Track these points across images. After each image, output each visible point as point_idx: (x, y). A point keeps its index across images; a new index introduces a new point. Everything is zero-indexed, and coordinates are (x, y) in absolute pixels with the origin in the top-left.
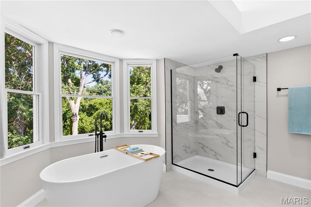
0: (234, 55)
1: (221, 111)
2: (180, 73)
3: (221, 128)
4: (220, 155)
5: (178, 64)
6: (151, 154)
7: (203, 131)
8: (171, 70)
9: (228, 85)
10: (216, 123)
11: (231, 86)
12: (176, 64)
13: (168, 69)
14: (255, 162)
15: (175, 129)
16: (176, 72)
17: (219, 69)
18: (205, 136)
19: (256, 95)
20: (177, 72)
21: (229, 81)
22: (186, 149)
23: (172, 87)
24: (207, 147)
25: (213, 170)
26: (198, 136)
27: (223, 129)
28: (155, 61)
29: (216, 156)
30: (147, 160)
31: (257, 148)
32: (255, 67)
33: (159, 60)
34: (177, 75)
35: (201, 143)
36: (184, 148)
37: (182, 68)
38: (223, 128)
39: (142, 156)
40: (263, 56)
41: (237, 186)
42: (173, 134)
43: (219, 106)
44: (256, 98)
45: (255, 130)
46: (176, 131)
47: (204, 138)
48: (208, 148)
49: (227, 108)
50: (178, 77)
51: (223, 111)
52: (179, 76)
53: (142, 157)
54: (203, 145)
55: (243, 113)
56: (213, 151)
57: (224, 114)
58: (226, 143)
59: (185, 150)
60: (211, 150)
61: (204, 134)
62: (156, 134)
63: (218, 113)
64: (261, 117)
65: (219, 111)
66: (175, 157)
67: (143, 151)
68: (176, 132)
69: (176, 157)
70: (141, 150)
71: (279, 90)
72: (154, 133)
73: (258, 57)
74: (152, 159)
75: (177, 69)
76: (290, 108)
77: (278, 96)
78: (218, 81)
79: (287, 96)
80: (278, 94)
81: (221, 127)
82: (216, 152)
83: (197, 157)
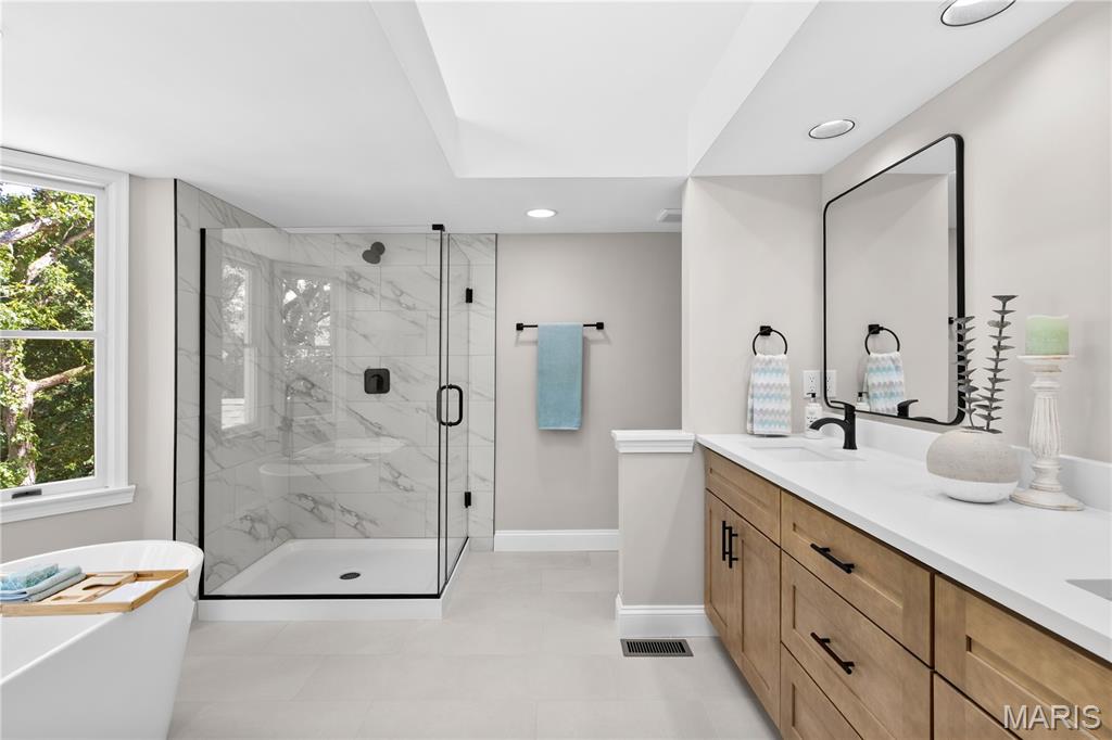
0: (436, 227)
1: (378, 382)
2: (238, 249)
3: (378, 435)
4: (373, 522)
5: (233, 214)
6: (139, 576)
7: (316, 450)
8: (203, 232)
9: (400, 304)
10: (361, 423)
11: (408, 308)
12: (222, 208)
13: (188, 226)
14: (468, 519)
15: (213, 458)
16: (221, 242)
17: (375, 253)
18: (320, 469)
19: (471, 339)
20: (224, 240)
21: (402, 293)
22: (253, 527)
23: (207, 298)
24: (330, 506)
25: (356, 575)
26: (297, 471)
27: (382, 439)
28: (125, 181)
29: (361, 526)
30: (134, 606)
31: (473, 480)
32: (469, 265)
33: (143, 179)
34: (227, 253)
35: (306, 496)
36: (247, 525)
37: (246, 231)
38: (384, 435)
39: (96, 596)
40: (488, 239)
41: (437, 596)
42: (206, 478)
43: (372, 367)
44: (471, 346)
45: (468, 431)
46: (218, 465)
47: (318, 477)
48: (333, 508)
49: (394, 372)
50: (229, 259)
51: (385, 381)
52: (232, 257)
53: (98, 601)
54: (313, 500)
55: (451, 387)
56: (349, 512)
57: (387, 391)
58: (390, 478)
59: (250, 533)
60: (344, 510)
61: (320, 462)
62: (126, 492)
63: (368, 391)
64: (482, 395)
65: (374, 382)
66: (211, 567)
67: (87, 577)
68: (218, 468)
69: (215, 568)
70: (78, 572)
71: (520, 327)
72: (112, 488)
73: (477, 237)
74: (158, 595)
75: (224, 230)
76: (541, 373)
77: (518, 342)
78: (368, 289)
79: (536, 342)
80: (517, 338)
81: (377, 431)
82: (360, 514)
83: (293, 547)
